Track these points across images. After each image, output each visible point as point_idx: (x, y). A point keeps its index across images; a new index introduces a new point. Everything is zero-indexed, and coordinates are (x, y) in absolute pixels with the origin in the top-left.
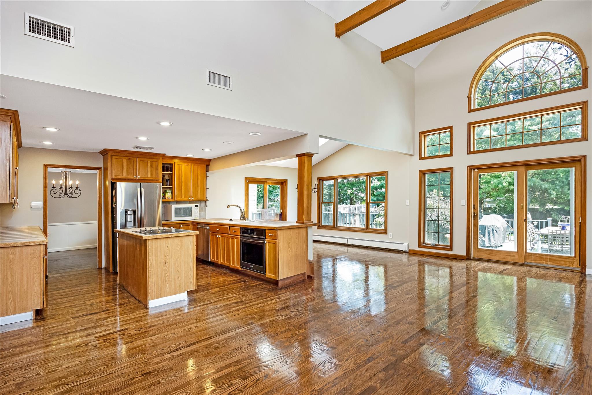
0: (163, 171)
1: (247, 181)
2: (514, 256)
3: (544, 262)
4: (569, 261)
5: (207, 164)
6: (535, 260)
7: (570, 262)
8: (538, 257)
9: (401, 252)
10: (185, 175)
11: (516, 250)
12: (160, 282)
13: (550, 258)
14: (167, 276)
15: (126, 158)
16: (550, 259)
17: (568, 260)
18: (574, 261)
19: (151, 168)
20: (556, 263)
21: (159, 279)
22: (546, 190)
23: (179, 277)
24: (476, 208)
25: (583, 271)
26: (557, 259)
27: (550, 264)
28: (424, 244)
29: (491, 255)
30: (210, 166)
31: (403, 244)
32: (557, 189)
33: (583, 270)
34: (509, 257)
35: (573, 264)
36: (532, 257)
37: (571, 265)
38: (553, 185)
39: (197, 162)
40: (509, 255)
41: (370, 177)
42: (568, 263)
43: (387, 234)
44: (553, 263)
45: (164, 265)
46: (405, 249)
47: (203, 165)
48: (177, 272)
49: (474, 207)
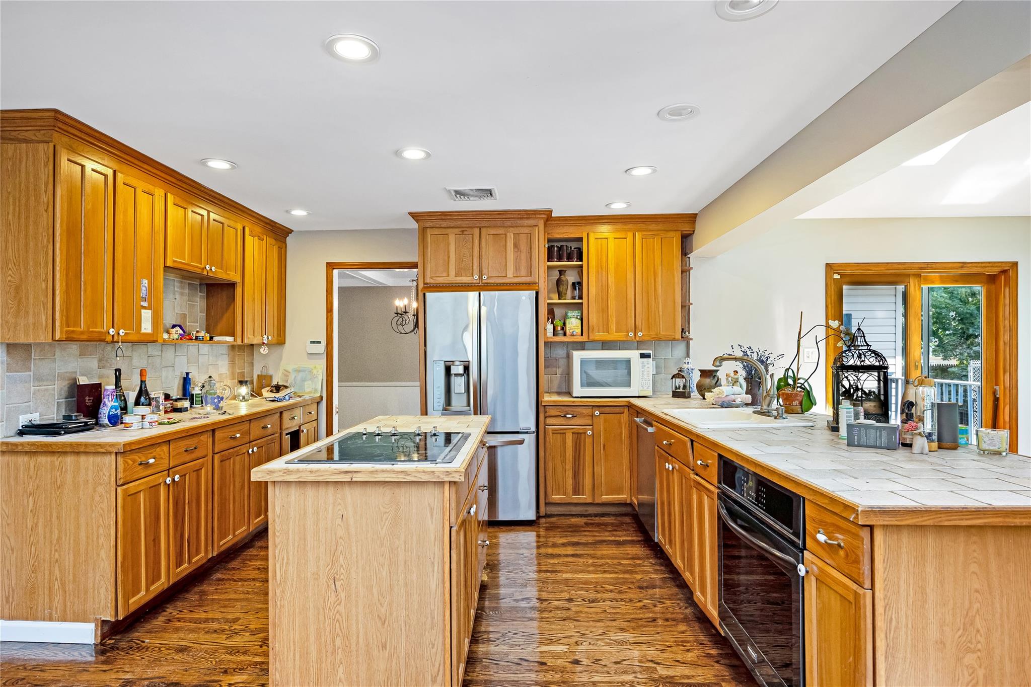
0: (550, 258)
1: (836, 276)
5: (686, 228)
10: (617, 265)
12: (313, 649)
14: (338, 630)
15: (457, 231)
19: (515, 252)
21: (312, 639)
23: (384, 647)
30: (694, 236)
39: (653, 226)
45: (328, 586)
47: (671, 234)
48: (379, 624)
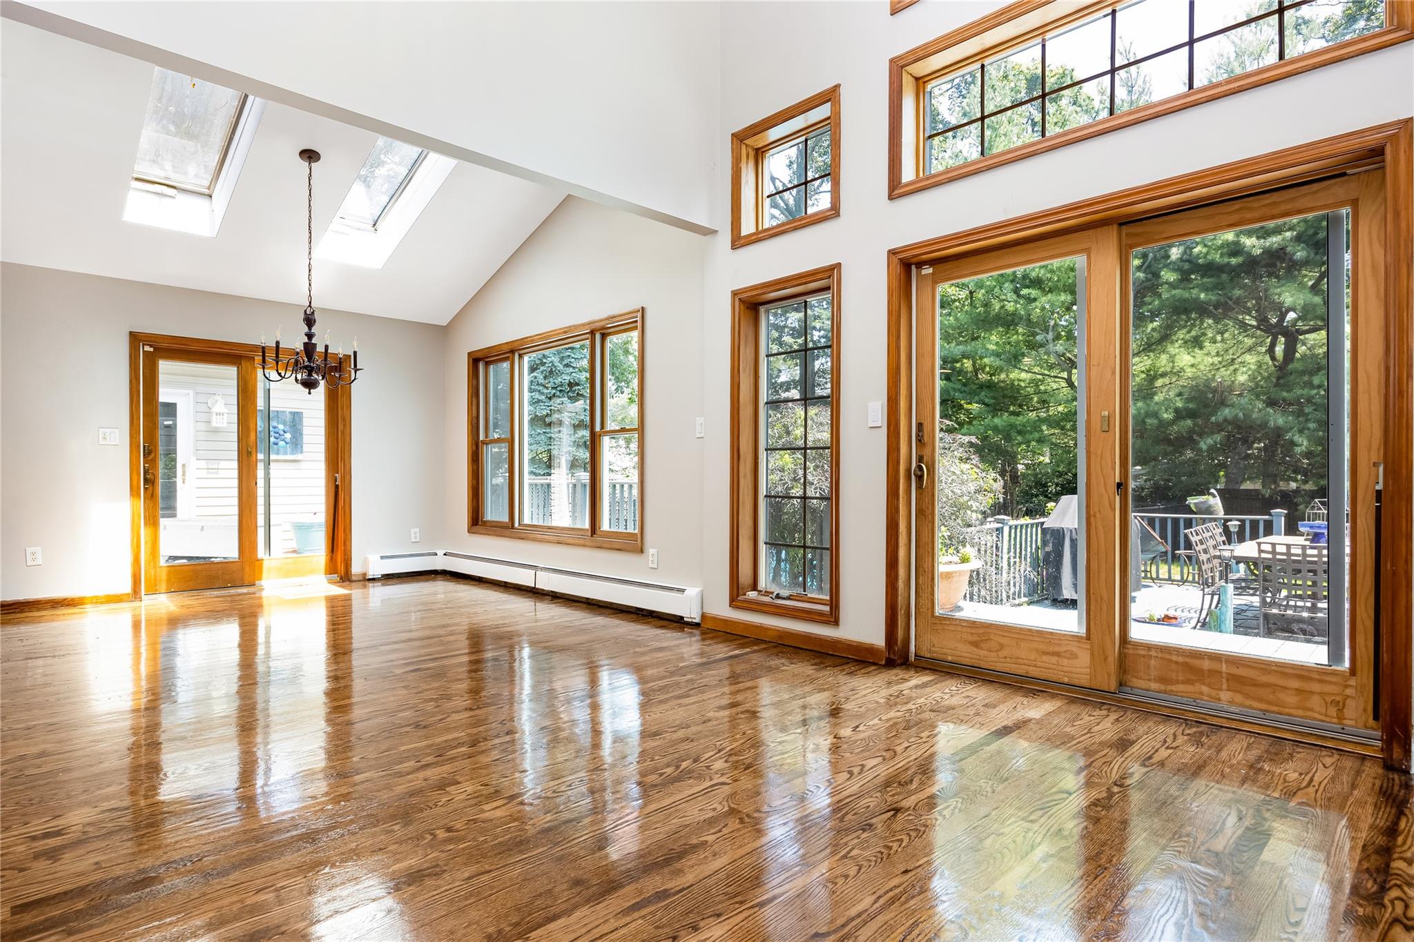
2: (1074, 656)
3: (1205, 689)
4: (1320, 694)
6: (1163, 680)
7: (1329, 699)
8: (1176, 663)
9: (675, 622)
11: (1083, 631)
13: (1234, 671)
16: (1232, 678)
17: (1316, 687)
18: (1348, 692)
20: (1260, 700)
22: (1278, 433)
24: (926, 438)
25: (1397, 753)
26: (1264, 679)
27: (1231, 702)
28: (752, 595)
29: (983, 645)
31: (683, 591)
32: (1309, 429)
33: (1395, 745)
34: (1054, 659)
35: (1341, 711)
36: (1153, 662)
37: (1333, 711)
38: (1298, 417)
40: (1051, 649)
41: (604, 336)
42: (1315, 702)
43: (642, 551)
44: (1247, 696)
46: (691, 612)
49: (917, 435)
